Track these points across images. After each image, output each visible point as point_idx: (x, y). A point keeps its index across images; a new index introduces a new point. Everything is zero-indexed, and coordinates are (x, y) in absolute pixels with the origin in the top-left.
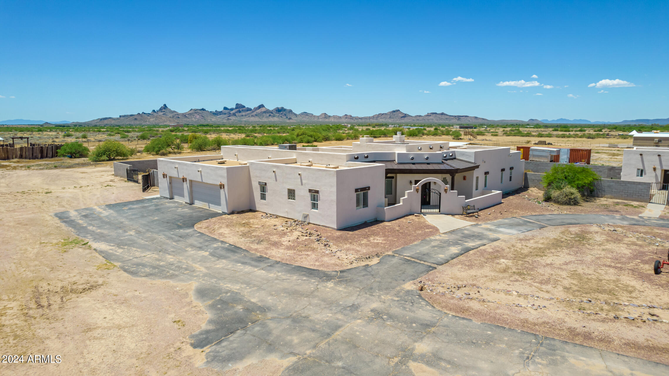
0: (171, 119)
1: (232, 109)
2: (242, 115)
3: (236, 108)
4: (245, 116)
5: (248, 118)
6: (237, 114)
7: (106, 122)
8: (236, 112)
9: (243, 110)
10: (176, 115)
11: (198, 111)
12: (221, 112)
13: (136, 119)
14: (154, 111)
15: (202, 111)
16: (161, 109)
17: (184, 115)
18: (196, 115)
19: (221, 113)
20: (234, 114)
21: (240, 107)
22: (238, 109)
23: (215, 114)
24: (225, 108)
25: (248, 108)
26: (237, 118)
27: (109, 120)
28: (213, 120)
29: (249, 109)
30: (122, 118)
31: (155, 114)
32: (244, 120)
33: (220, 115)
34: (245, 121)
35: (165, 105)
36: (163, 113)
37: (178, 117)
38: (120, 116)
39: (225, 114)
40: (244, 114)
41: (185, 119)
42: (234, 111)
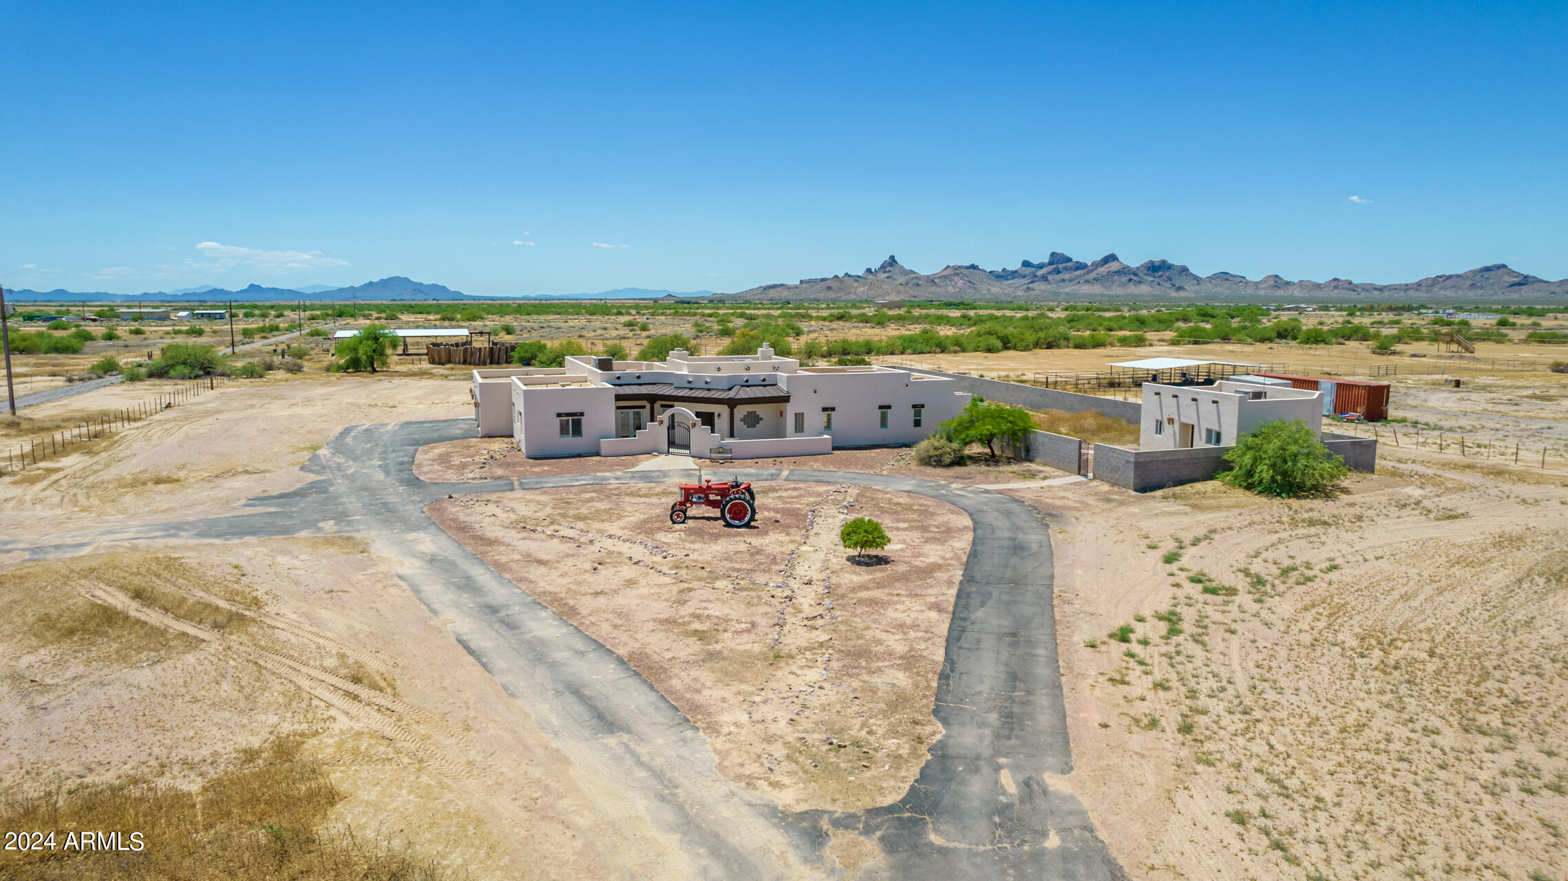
0: (901, 289)
1: (1041, 266)
2: (1063, 280)
3: (1051, 263)
4: (1070, 281)
5: (1075, 288)
6: (1050, 277)
7: (772, 294)
8: (1049, 273)
9: (1065, 269)
10: (914, 280)
11: (962, 270)
12: (1016, 271)
13: (829, 288)
14: (869, 270)
15: (971, 270)
16: (883, 267)
17: (931, 280)
18: (956, 279)
19: (1014, 274)
20: (1044, 278)
21: (1059, 262)
22: (1054, 266)
23: (1002, 277)
24: (1026, 264)
25: (1077, 262)
26: (1049, 287)
27: (779, 289)
28: (994, 290)
29: (1080, 266)
30: (804, 285)
31: (870, 277)
32: (1067, 290)
33: (1013, 278)
34: (1068, 294)
35: (892, 258)
36: (887, 275)
37: (918, 285)
38: (801, 282)
39: (1024, 276)
40: (1067, 276)
41: (932, 289)
42: (1044, 271)
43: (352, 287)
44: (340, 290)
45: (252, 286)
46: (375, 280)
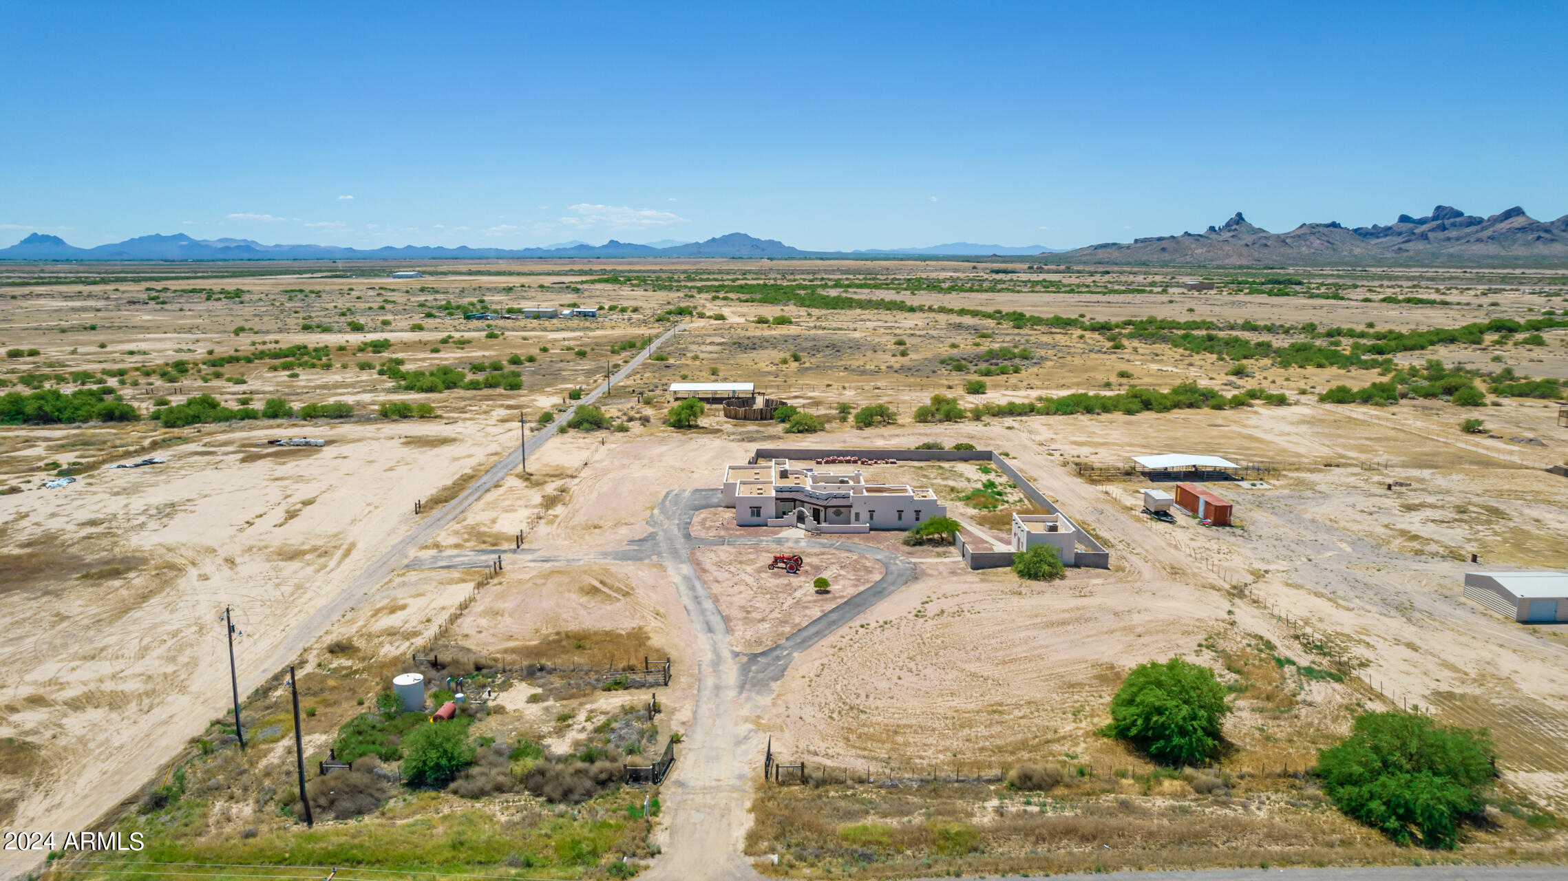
0: (1245, 251)
1: (1422, 221)
2: (1449, 239)
3: (1434, 218)
4: (1458, 239)
5: (1463, 247)
6: (1431, 235)
7: (1101, 254)
8: (1432, 230)
9: (1454, 225)
10: (1262, 239)
11: (1321, 229)
12: (1390, 228)
13: (1163, 249)
14: (1212, 229)
15: (1331, 229)
16: (1228, 225)
17: (1282, 240)
18: (1312, 238)
19: (1387, 231)
20: (1424, 237)
21: (1446, 217)
22: (1439, 222)
23: (1372, 234)
24: (1404, 219)
25: (1470, 217)
26: (1428, 246)
27: (1109, 250)
28: (1357, 251)
29: (1474, 222)
30: (1139, 245)
31: (1213, 236)
32: (1451, 250)
33: (1386, 236)
34: (1451, 255)
35: (1239, 215)
36: (1231, 234)
37: (1266, 245)
38: (1136, 241)
39: (1400, 234)
40: (1453, 233)
41: (1282, 250)
42: (1425, 228)
43: (697, 243)
44: (687, 246)
45: (612, 241)
46: (717, 236)
